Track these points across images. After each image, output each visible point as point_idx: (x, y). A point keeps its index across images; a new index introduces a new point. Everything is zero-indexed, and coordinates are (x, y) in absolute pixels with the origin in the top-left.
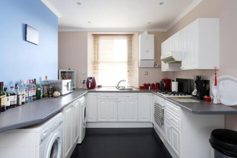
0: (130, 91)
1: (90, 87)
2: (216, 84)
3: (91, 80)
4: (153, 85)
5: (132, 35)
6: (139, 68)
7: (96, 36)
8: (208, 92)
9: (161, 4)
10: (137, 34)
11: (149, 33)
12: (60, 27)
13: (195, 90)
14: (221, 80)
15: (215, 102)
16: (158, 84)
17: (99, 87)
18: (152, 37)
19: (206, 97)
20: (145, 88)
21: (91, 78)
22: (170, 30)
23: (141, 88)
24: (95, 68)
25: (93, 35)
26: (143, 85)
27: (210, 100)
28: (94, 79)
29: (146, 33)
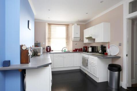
0: (69, 52)
1: (48, 51)
2: (109, 48)
3: (49, 48)
4: (79, 49)
5: (68, 25)
6: (73, 41)
7: (49, 24)
8: (105, 51)
9: (87, 13)
10: (71, 25)
11: (78, 24)
12: (35, 19)
13: (101, 51)
14: (111, 46)
15: (109, 54)
16: (81, 49)
17: (52, 51)
18: (79, 26)
19: (105, 53)
20: (75, 51)
21: (49, 46)
22: (86, 24)
23: (74, 51)
24: (49, 41)
25: (48, 24)
26: (74, 50)
27: (107, 54)
28: (50, 47)
29: (76, 24)
